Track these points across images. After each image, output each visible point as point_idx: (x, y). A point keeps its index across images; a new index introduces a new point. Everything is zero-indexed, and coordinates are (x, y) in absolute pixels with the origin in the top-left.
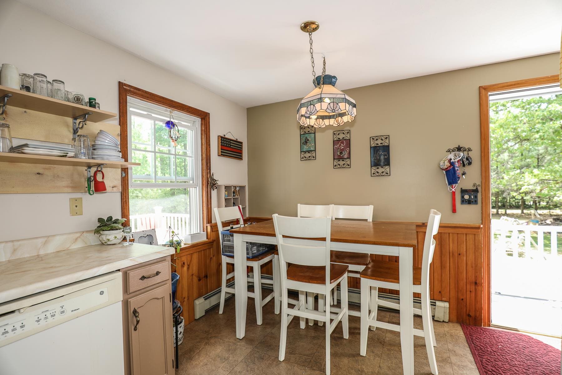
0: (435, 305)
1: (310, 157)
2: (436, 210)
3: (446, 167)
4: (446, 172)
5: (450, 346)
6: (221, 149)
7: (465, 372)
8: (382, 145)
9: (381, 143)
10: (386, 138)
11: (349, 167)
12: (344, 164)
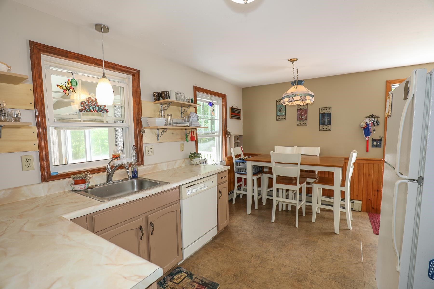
0: (354, 202)
1: (282, 118)
2: (355, 151)
3: (364, 127)
4: (364, 129)
5: (360, 221)
6: (232, 115)
7: (365, 229)
8: (326, 113)
9: (326, 112)
10: (329, 109)
11: (306, 125)
12: (303, 123)
